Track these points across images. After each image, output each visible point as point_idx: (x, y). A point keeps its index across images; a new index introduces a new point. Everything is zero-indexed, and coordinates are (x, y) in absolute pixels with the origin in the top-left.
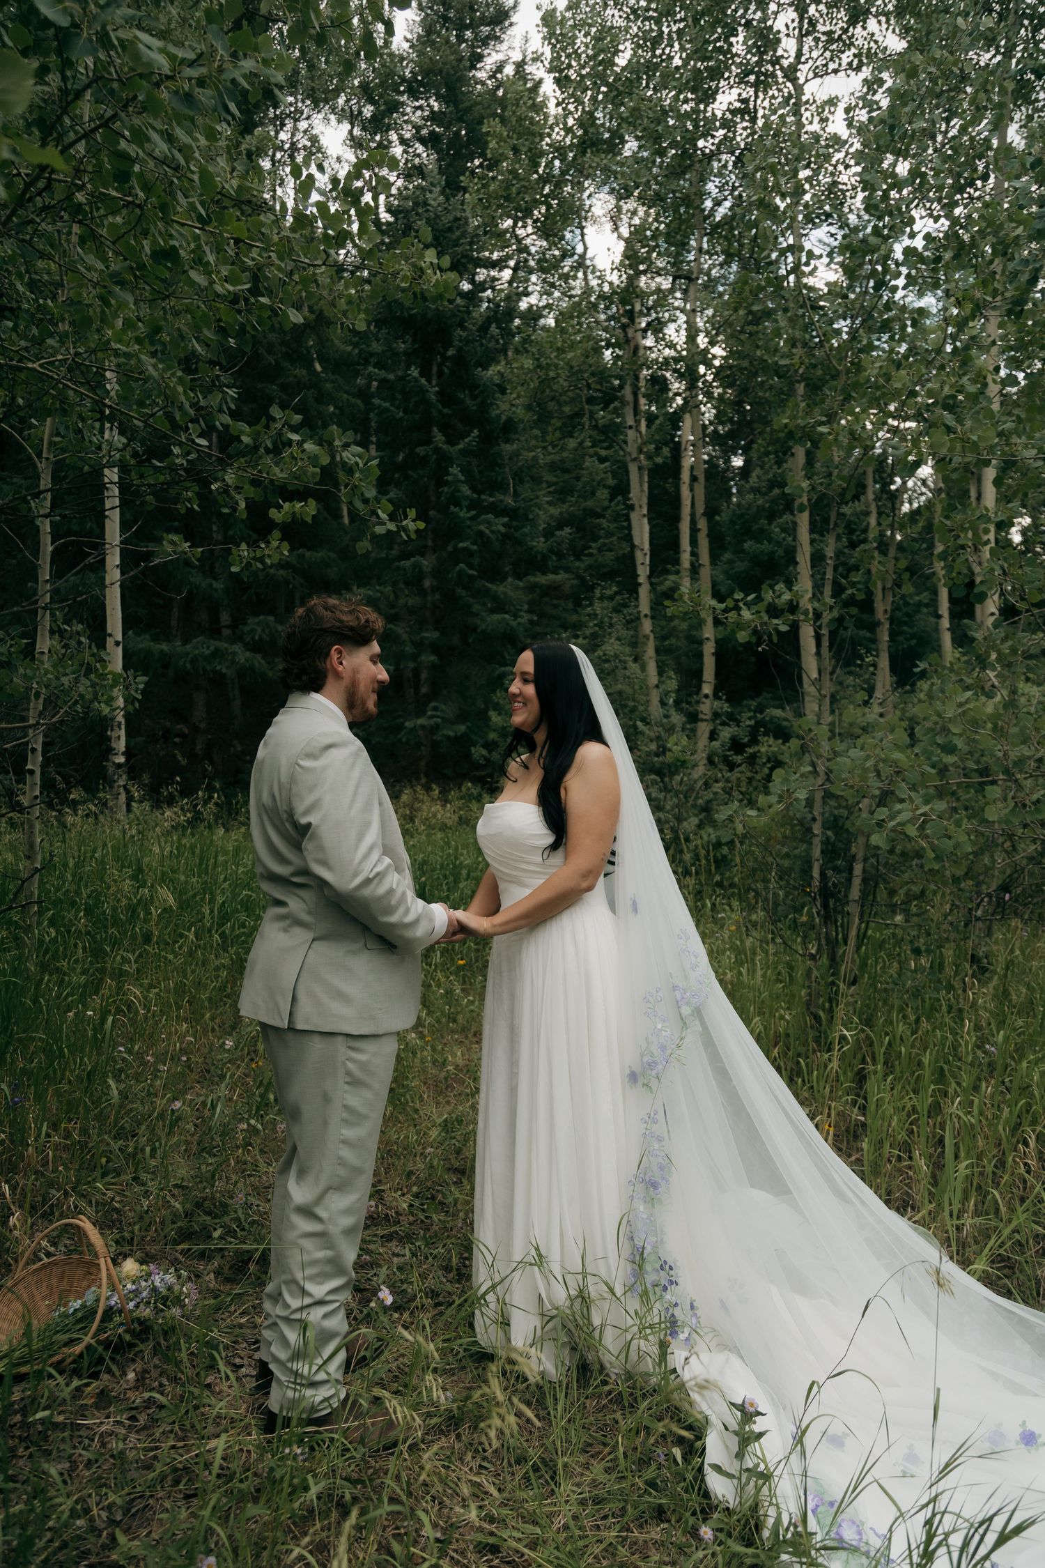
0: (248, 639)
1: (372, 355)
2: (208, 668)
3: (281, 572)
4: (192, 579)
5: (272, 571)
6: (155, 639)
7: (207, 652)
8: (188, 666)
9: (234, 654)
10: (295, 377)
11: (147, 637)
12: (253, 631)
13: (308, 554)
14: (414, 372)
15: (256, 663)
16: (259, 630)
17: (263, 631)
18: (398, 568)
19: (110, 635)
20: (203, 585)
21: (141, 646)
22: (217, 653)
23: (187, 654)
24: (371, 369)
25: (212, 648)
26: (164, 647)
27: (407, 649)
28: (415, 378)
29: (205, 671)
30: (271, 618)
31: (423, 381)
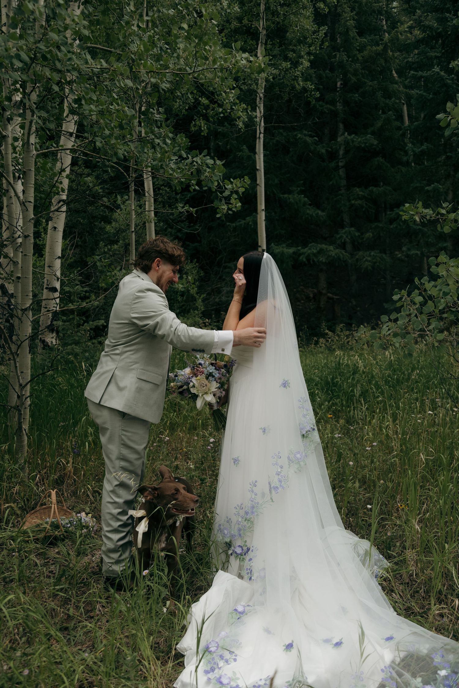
0: (338, 242)
1: (413, 63)
2: (316, 260)
3: (359, 202)
4: (308, 212)
5: (353, 202)
6: (289, 246)
7: (315, 251)
8: (304, 260)
9: (330, 250)
10: (371, 86)
11: (284, 245)
12: (341, 237)
13: (375, 189)
14: (436, 69)
15: (341, 255)
16: (345, 236)
17: (347, 237)
18: (428, 191)
19: (260, 246)
20: (314, 215)
21: (277, 251)
22: (321, 251)
23: (305, 253)
24: (412, 72)
25: (318, 249)
26: (291, 250)
27: (430, 240)
28: (438, 72)
29: (313, 261)
30: (353, 229)
31: (442, 73)
